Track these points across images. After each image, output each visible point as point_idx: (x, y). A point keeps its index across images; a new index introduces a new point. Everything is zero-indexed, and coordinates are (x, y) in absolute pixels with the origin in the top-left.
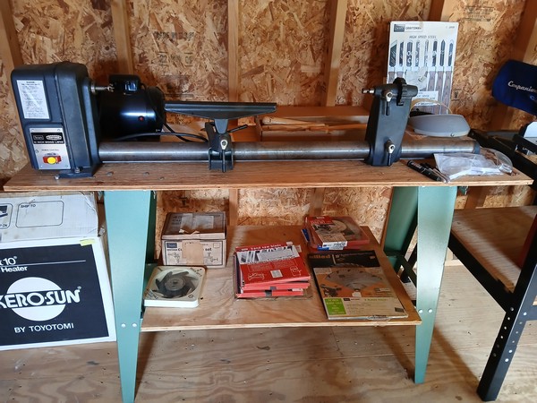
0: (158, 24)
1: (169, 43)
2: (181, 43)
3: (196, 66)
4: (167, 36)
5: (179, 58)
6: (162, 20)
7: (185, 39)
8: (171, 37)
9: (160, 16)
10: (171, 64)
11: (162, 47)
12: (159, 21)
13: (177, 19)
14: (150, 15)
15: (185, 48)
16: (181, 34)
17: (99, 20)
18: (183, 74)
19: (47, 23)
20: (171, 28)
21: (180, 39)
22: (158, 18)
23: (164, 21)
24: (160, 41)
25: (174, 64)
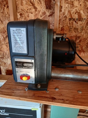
0: (71, 15)
1: (74, 23)
2: (80, 23)
3: (84, 32)
4: (74, 20)
5: (77, 29)
6: (73, 13)
7: (82, 21)
8: (75, 20)
9: (73, 11)
10: (74, 31)
11: (71, 24)
12: (72, 14)
13: (79, 12)
14: (68, 11)
15: (81, 25)
16: (80, 19)
17: (48, 14)
18: (78, 35)
19: (29, 15)
20: (76, 16)
21: (79, 21)
22: (72, 12)
23: (74, 13)
24: (71, 22)
25: (75, 31)
